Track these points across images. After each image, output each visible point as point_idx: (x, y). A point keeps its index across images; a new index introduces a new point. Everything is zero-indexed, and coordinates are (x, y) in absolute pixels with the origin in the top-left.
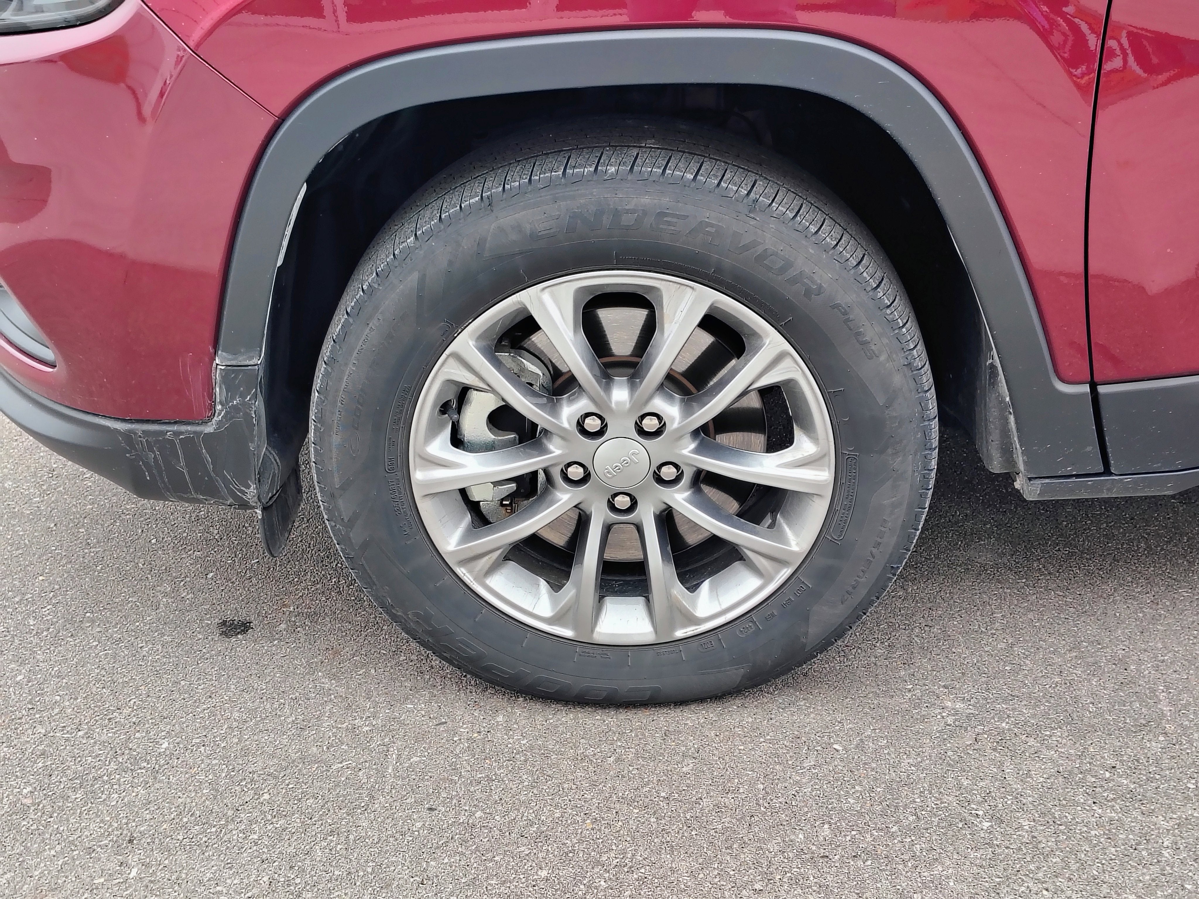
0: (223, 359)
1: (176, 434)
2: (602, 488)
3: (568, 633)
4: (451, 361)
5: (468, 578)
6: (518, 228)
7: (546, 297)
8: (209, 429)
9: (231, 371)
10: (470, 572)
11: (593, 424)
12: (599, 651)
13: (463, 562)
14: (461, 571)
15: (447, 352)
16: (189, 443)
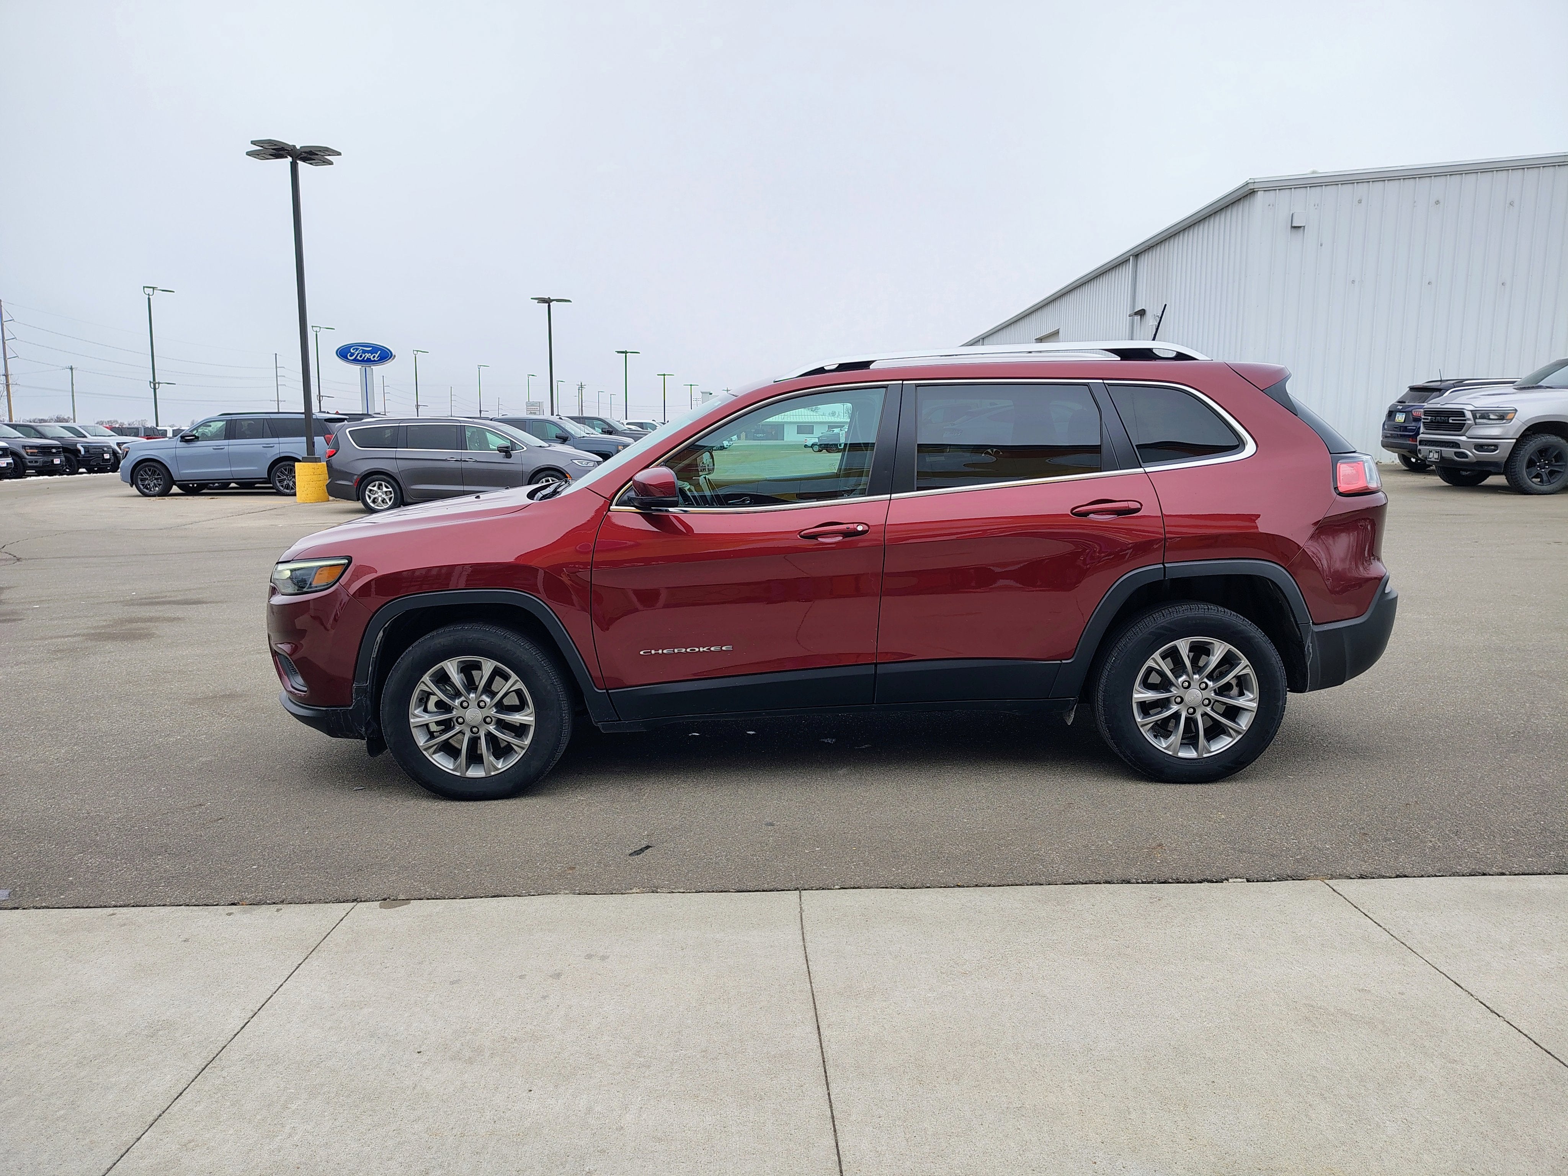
0: (356, 684)
1: (341, 710)
2: (468, 725)
3: (458, 774)
4: (422, 684)
5: (427, 755)
6: (440, 643)
7: (449, 663)
8: (351, 708)
9: (358, 688)
10: (428, 753)
11: (465, 704)
12: (467, 779)
13: (425, 750)
14: (424, 753)
15: (421, 681)
16: (345, 712)
